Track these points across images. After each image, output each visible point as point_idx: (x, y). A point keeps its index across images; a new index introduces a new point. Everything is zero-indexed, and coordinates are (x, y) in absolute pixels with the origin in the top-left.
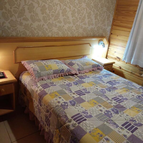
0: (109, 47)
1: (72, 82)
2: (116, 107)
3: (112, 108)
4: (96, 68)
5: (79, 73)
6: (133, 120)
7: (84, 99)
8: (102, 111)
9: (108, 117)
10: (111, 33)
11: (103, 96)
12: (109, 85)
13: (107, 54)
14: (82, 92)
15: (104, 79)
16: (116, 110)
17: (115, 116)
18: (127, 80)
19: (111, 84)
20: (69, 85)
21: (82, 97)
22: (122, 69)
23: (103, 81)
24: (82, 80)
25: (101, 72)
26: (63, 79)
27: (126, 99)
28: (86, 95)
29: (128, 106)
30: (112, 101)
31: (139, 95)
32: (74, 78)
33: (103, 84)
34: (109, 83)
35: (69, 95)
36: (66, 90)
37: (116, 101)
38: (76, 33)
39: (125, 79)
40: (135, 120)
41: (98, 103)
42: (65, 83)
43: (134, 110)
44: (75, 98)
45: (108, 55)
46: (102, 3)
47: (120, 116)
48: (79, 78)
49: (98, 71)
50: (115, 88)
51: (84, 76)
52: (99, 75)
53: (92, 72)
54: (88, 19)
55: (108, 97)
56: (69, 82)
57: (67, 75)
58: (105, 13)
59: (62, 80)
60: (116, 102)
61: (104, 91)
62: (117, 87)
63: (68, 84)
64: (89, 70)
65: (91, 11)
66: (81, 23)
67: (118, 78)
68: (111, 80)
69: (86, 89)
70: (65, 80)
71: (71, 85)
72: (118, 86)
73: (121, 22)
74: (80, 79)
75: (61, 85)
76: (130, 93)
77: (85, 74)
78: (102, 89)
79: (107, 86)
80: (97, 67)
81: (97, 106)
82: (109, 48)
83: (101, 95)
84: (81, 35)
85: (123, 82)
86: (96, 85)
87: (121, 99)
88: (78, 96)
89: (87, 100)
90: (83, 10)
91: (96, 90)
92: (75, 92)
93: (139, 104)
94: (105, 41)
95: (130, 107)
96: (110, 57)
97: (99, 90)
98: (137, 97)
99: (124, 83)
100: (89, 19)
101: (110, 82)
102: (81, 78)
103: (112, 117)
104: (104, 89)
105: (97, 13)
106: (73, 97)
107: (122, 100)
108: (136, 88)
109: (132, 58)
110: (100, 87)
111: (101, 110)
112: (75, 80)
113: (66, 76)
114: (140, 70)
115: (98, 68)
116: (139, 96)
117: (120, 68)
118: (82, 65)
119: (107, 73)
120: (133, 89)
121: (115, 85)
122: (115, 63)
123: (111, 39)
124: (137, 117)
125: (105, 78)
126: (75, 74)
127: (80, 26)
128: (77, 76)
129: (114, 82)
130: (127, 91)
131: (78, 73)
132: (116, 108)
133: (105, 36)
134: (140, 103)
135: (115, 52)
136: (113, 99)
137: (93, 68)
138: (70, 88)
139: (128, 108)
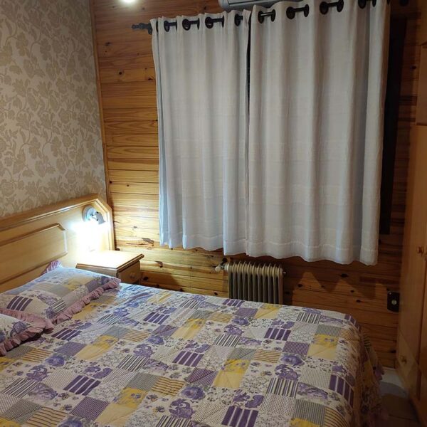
0: (113, 218)
1: (43, 362)
2: (191, 379)
3: (185, 387)
4: (100, 289)
5: (53, 323)
6: (241, 396)
7: (101, 398)
8: (163, 408)
9: (184, 417)
10: (108, 182)
11: (149, 365)
12: (153, 325)
13: (115, 238)
14: (86, 378)
15: (133, 313)
16: (194, 388)
17: (197, 406)
18: (189, 295)
19: (155, 322)
20: (38, 375)
21: (91, 395)
22: (167, 266)
23: (133, 321)
24: (73, 340)
25: (118, 296)
26: (7, 363)
27: (207, 347)
28: (102, 385)
29: (217, 365)
30: (177, 369)
31: (229, 324)
32: (44, 344)
33: (136, 328)
34: (150, 321)
35: (51, 406)
36: (35, 394)
37: (186, 365)
38: (7, 205)
39: (184, 294)
40: (246, 394)
41: (144, 392)
42: (19, 373)
43: (232, 367)
44: (73, 407)
45: (118, 238)
46: (62, 109)
47: (211, 401)
48: (60, 340)
49: (109, 294)
50: (170, 330)
51: (73, 325)
52: (116, 307)
53: (93, 304)
54: (34, 158)
55: (163, 361)
56: (33, 364)
57: (18, 346)
58: (77, 135)
59: (8, 368)
60: (187, 367)
61: (147, 348)
62: (174, 322)
63: (32, 372)
64: (82, 303)
65: (38, 137)
66: (14, 174)
67: (167, 296)
68: (152, 309)
69: (96, 363)
70: (18, 364)
71: (45, 372)
72: (175, 319)
73: (126, 150)
74: (66, 342)
75: (10, 386)
76: (209, 326)
77: (73, 321)
78: (138, 346)
79: (149, 330)
80: (103, 284)
81: (146, 402)
82: (115, 220)
83: (143, 366)
84: (23, 208)
85: (182, 302)
86: (121, 340)
87: (194, 354)
88: (81, 397)
89: (110, 400)
90: (13, 138)
91: (125, 354)
92: (65, 389)
93: (238, 346)
94: (99, 205)
95: (223, 364)
96: (124, 243)
97: (132, 353)
98: (227, 329)
99: (185, 305)
100: (38, 159)
101: (151, 317)
102: (67, 336)
103: (193, 412)
104: (145, 342)
105: (56, 138)
106: (67, 408)
107: (199, 354)
108: (216, 309)
109: (182, 234)
110: (131, 342)
111: (160, 409)
112: (51, 349)
113: (15, 347)
114: (208, 257)
115: (106, 285)
116: (231, 327)
117: (160, 264)
118: (55, 296)
119: (135, 292)
120: (211, 313)
121: (167, 319)
122: (143, 256)
123: (113, 196)
124: (246, 384)
125: (135, 309)
126: (42, 330)
127: (16, 183)
128: (54, 336)
129: (161, 313)
130: (200, 323)
131: (51, 325)
132: (192, 384)
133: (94, 191)
134: (240, 344)
135: (135, 227)
136: (175, 361)
137: (90, 292)
138: (44, 385)
139: (219, 369)
